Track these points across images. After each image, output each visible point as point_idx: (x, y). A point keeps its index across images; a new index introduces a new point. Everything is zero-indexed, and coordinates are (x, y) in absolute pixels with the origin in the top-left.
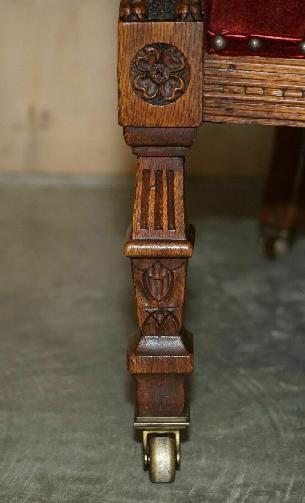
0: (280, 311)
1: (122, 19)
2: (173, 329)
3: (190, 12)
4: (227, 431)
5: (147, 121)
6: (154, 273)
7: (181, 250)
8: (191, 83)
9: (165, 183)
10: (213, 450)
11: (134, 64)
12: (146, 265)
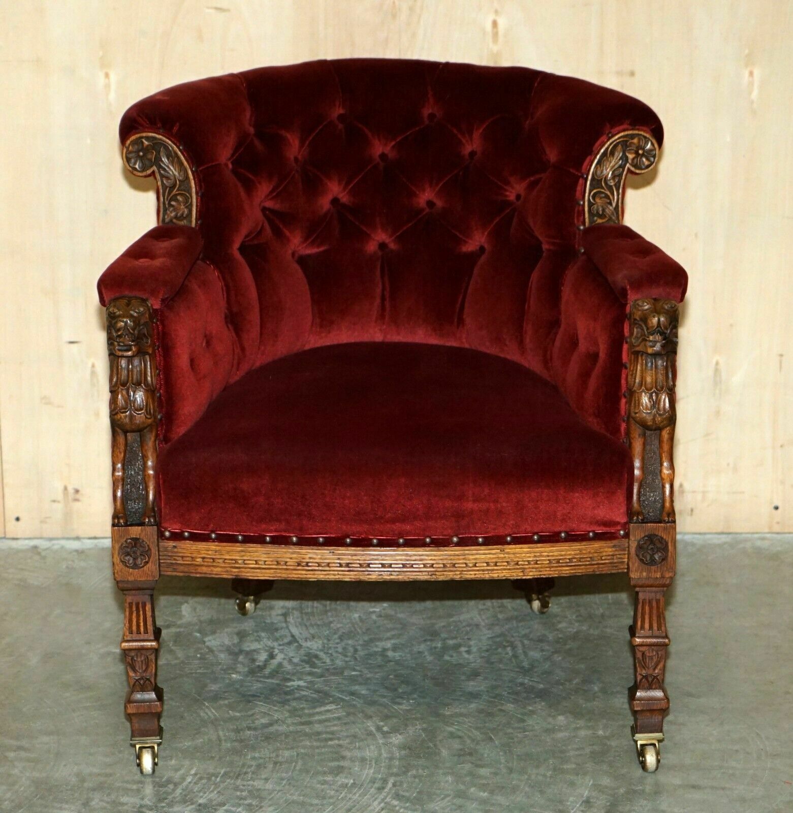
0: (241, 658)
1: (114, 525)
2: (149, 688)
3: (149, 521)
4: (190, 743)
5: (129, 578)
6: (137, 658)
7: (151, 645)
8: (152, 557)
9: (141, 609)
10: (180, 755)
11: (121, 548)
12: (133, 654)
